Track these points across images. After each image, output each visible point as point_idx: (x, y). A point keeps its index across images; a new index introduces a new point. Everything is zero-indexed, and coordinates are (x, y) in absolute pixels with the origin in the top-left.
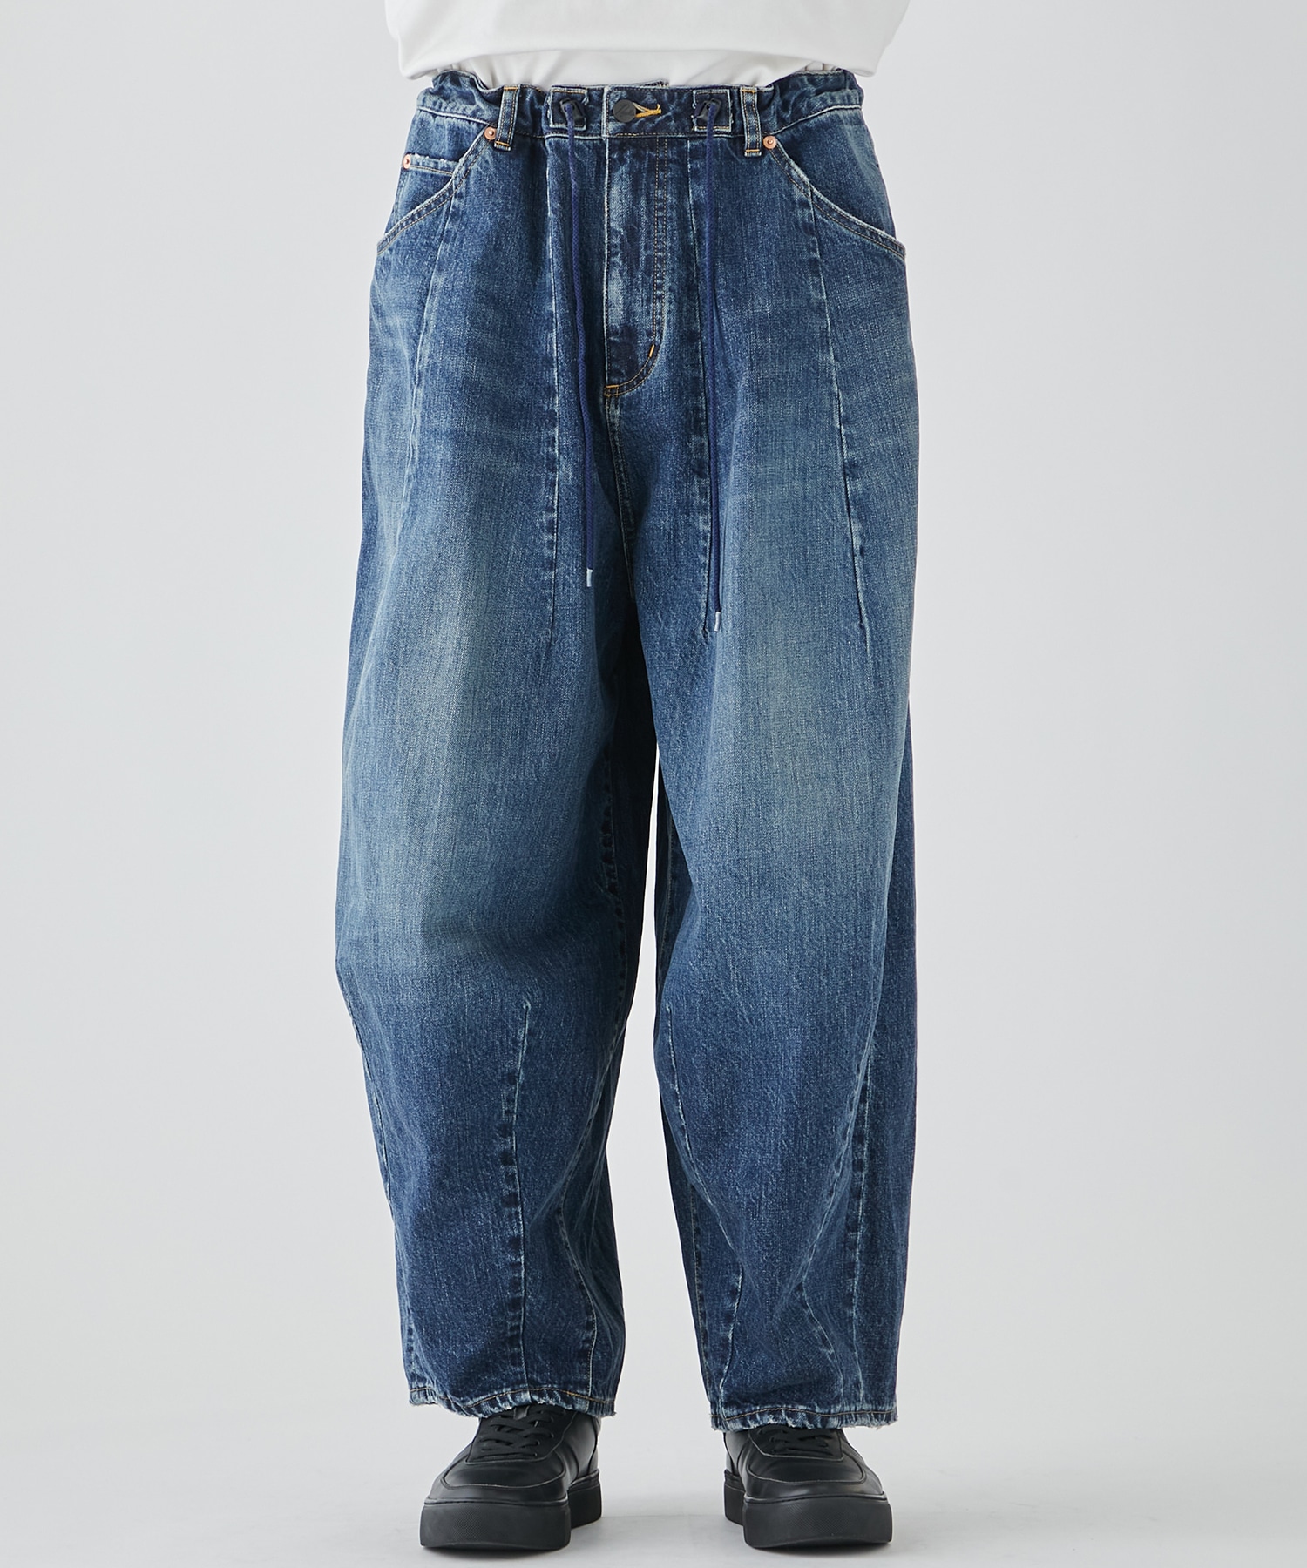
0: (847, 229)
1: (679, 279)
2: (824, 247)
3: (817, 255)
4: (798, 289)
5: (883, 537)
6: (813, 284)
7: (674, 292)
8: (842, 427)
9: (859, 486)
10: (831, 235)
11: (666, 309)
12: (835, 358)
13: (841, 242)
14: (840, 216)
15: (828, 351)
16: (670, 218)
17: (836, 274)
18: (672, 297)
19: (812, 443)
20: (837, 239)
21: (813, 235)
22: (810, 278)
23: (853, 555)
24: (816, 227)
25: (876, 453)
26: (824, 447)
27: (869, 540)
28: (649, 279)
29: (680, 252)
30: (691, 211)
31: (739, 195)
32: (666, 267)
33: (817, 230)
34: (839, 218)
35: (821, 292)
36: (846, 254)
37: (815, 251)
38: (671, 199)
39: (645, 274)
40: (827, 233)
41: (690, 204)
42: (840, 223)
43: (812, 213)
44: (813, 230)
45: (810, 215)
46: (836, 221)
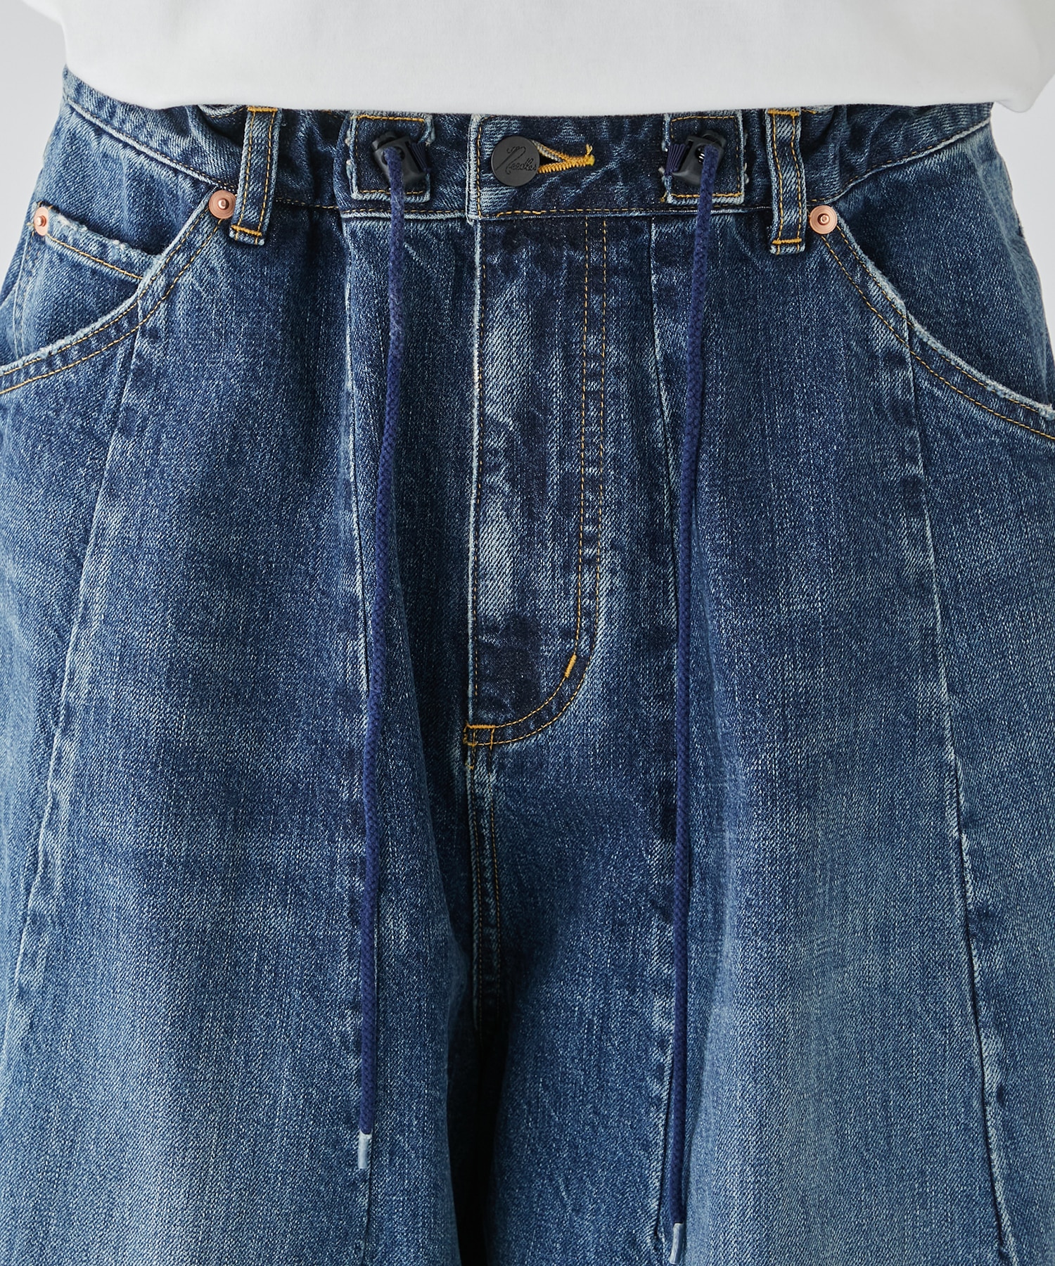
0: (980, 408)
1: (631, 522)
2: (931, 450)
3: (919, 470)
4: (879, 550)
5: (1041, 1058)
6: (910, 535)
7: (622, 549)
8: (964, 836)
9: (998, 959)
10: (947, 422)
11: (604, 585)
12: (951, 689)
13: (968, 436)
14: (967, 380)
15: (937, 675)
16: (615, 396)
17: (956, 506)
18: (618, 561)
20: (959, 431)
21: (911, 424)
22: (902, 521)
23: (984, 1104)
24: (917, 407)
25: (1027, 883)
26: (925, 878)
27: (1015, 1069)
28: (568, 523)
29: (636, 466)
30: (657, 375)
31: (758, 342)
32: (605, 498)
33: (921, 415)
34: (966, 386)
35: (925, 550)
36: (977, 463)
37: (914, 461)
38: (618, 354)
39: (560, 513)
40: (938, 418)
41: (657, 362)
42: (967, 399)
43: (911, 379)
44: (911, 416)
45: (906, 381)
46: (956, 392)
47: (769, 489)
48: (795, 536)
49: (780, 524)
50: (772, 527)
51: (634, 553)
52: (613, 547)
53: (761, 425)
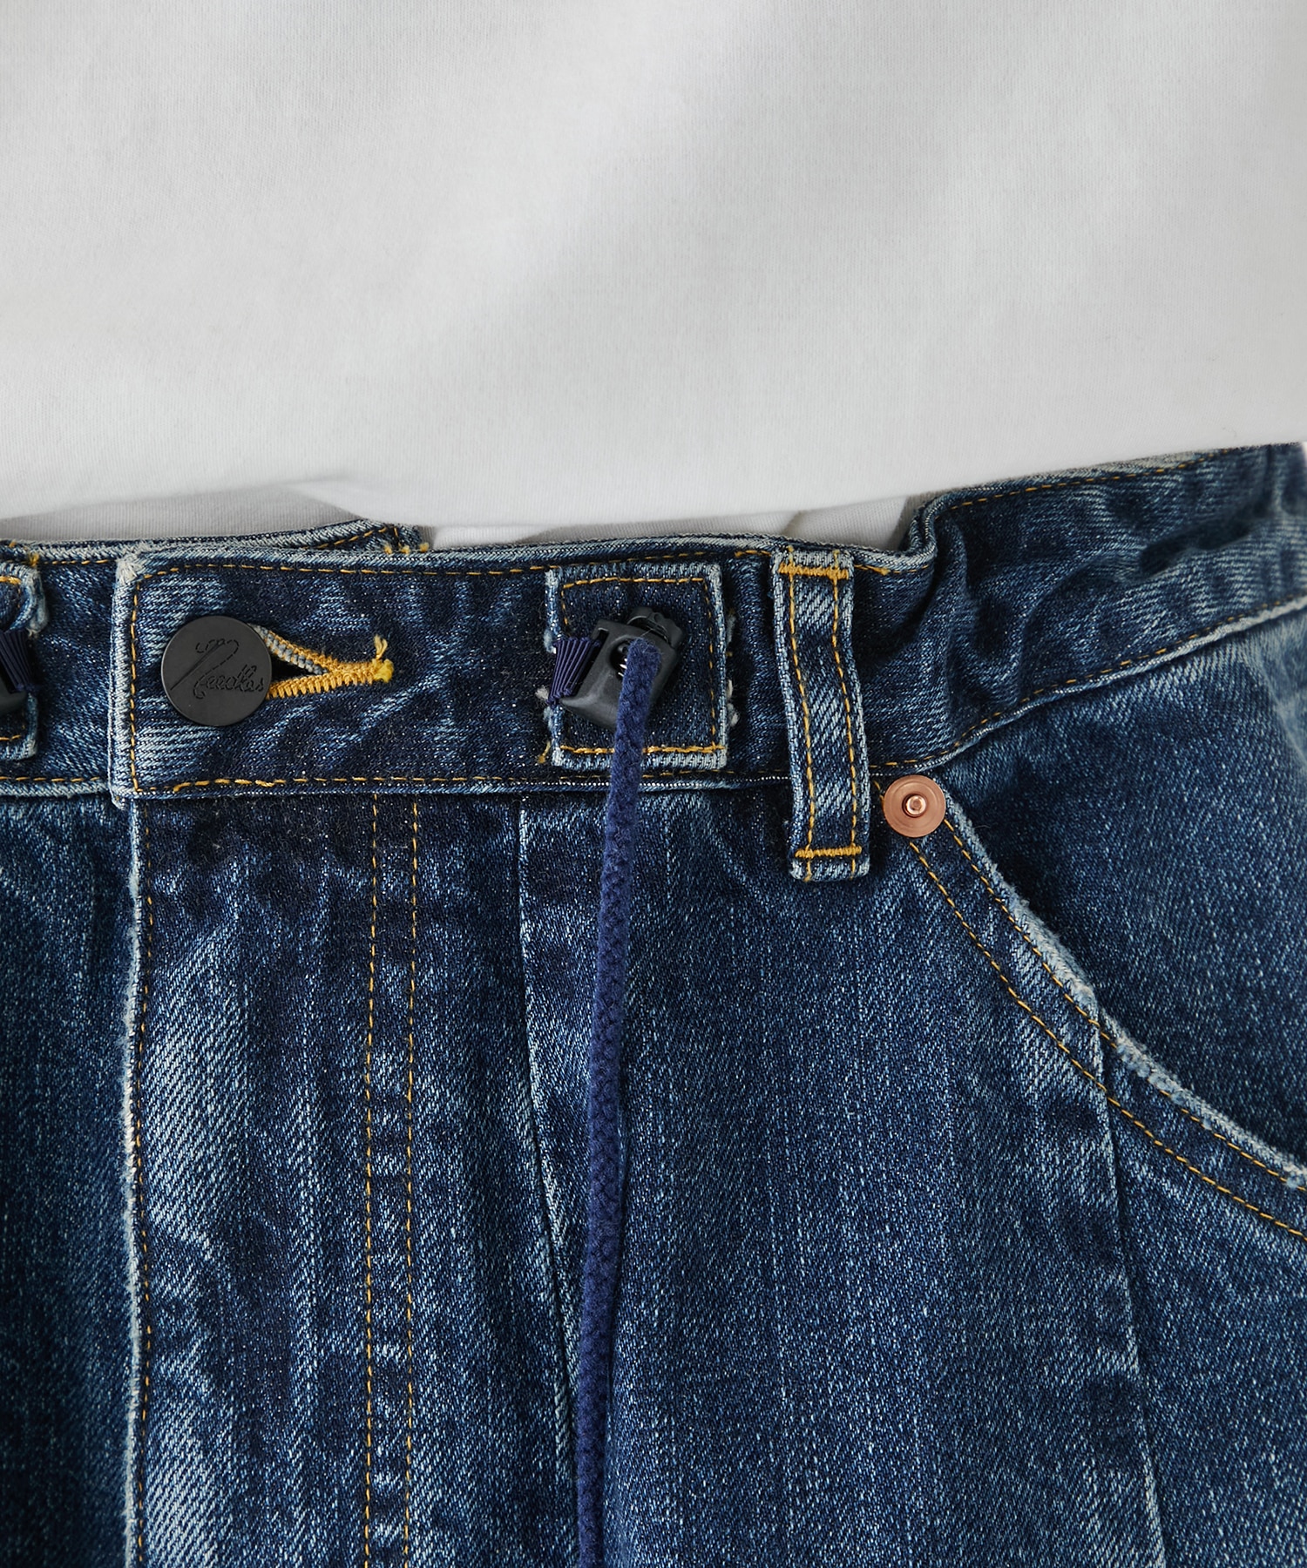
0: (1271, 1227)
1: (479, 1466)
2: (1156, 1318)
3: (1128, 1363)
6: (1106, 1509)
7: (457, 1527)
10: (1194, 1256)
13: (1243, 1288)
14: (1240, 1163)
16: (437, 1187)
17: (1216, 1446)
18: (451, 1552)
20: (1222, 1275)
21: (1109, 1260)
22: (1090, 1479)
24: (1124, 1222)
28: (339, 1467)
29: (486, 1343)
30: (536, 1141)
31: (760, 1072)
32: (418, 1412)
33: (1134, 1239)
34: (1237, 1176)
35: (1143, 1541)
36: (1265, 1349)
37: (1117, 1343)
38: (442, 1094)
39: (320, 1444)
40: (1173, 1246)
41: (533, 1113)
42: (1240, 1206)
43: (1110, 1160)
44: (1111, 1243)
45: (1097, 1164)
46: (1215, 1190)
47: (776, 1401)
48: (833, 1509)
49: (797, 1481)
50: (780, 1488)
51: (486, 1535)
52: (438, 1520)
53: (764, 1256)
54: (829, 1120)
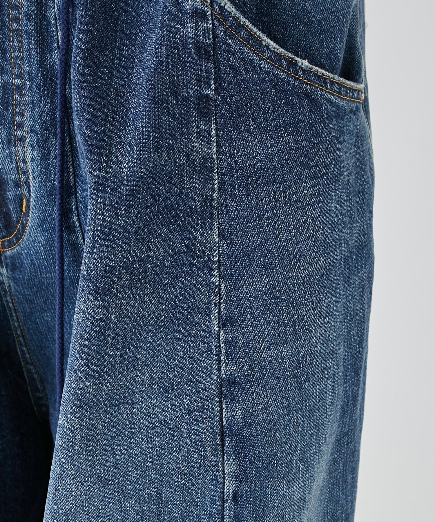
0: (257, 55)
1: (41, 115)
2: (222, 79)
3: (211, 91)
4: (175, 139)
5: (266, 478)
6: (198, 133)
7: (36, 132)
8: (222, 331)
9: (239, 412)
10: (234, 61)
12: (221, 235)
13: (247, 72)
14: (250, 35)
15: (211, 226)
17: (235, 118)
18: (35, 140)
19: (179, 349)
20: (242, 68)
21: (208, 60)
22: (195, 123)
23: (223, 501)
24: (214, 49)
25: (268, 366)
26: (196, 356)
27: (246, 482)
28: (8, 114)
29: (40, 80)
30: (56, 22)
31: (120, 6)
32: (26, 99)
33: (217, 55)
34: (249, 39)
35: (209, 143)
36: (252, 91)
37: (208, 85)
38: (28, 5)
39: (3, 107)
40: (229, 58)
41: (55, 13)
42: (249, 48)
43: (211, 29)
44: (210, 55)
45: (206, 30)
46: (242, 42)
47: (110, 95)
48: (120, 127)
49: (112, 118)
51: (44, 135)
52: (32, 131)
53: (113, 56)
54: (137, 21)
